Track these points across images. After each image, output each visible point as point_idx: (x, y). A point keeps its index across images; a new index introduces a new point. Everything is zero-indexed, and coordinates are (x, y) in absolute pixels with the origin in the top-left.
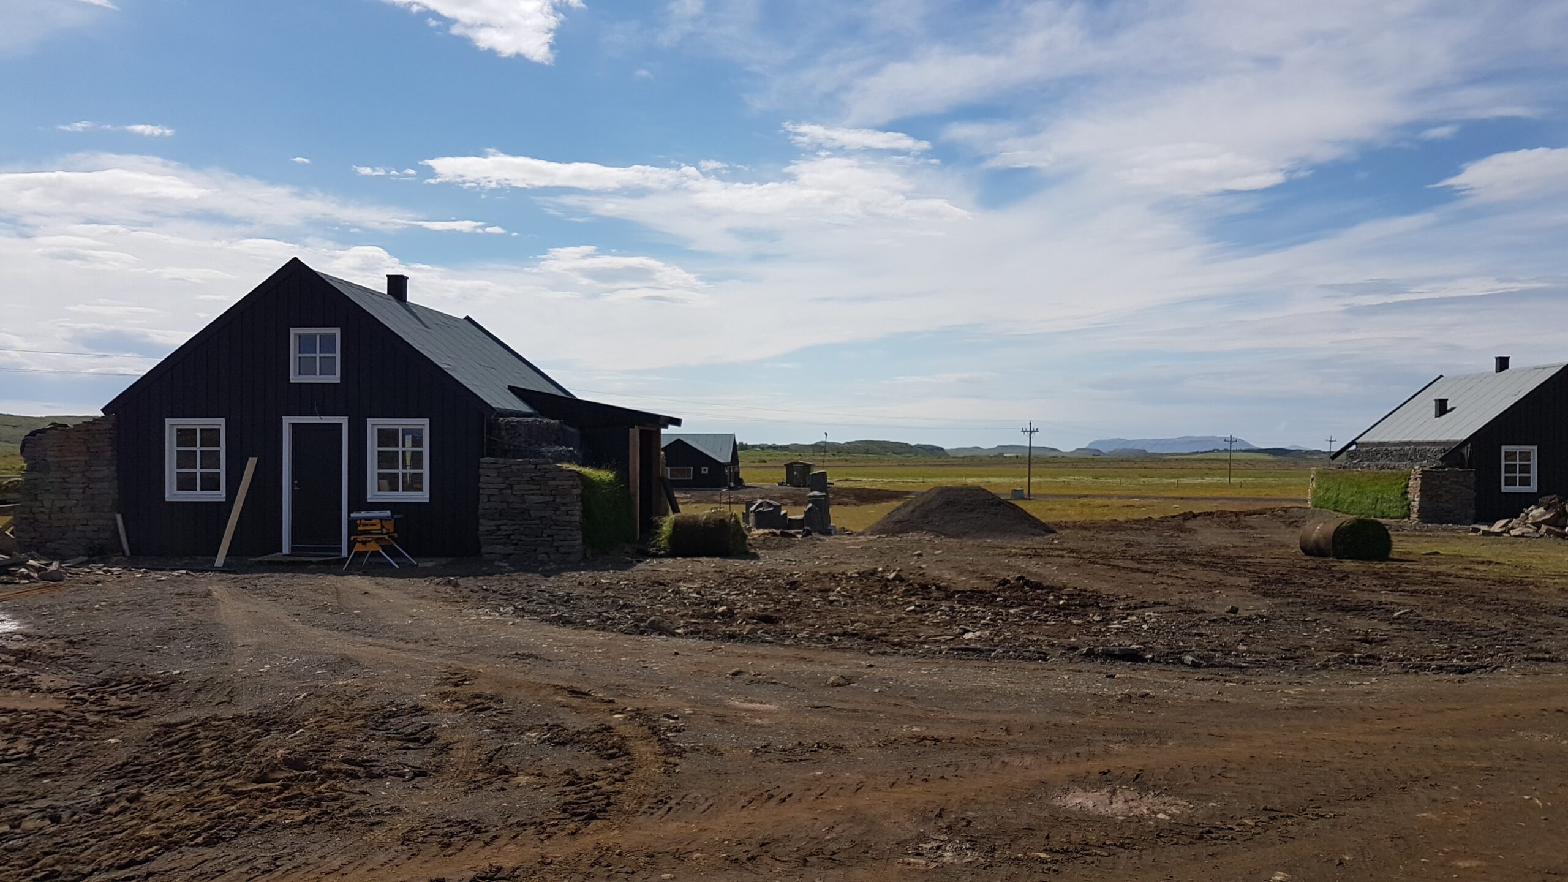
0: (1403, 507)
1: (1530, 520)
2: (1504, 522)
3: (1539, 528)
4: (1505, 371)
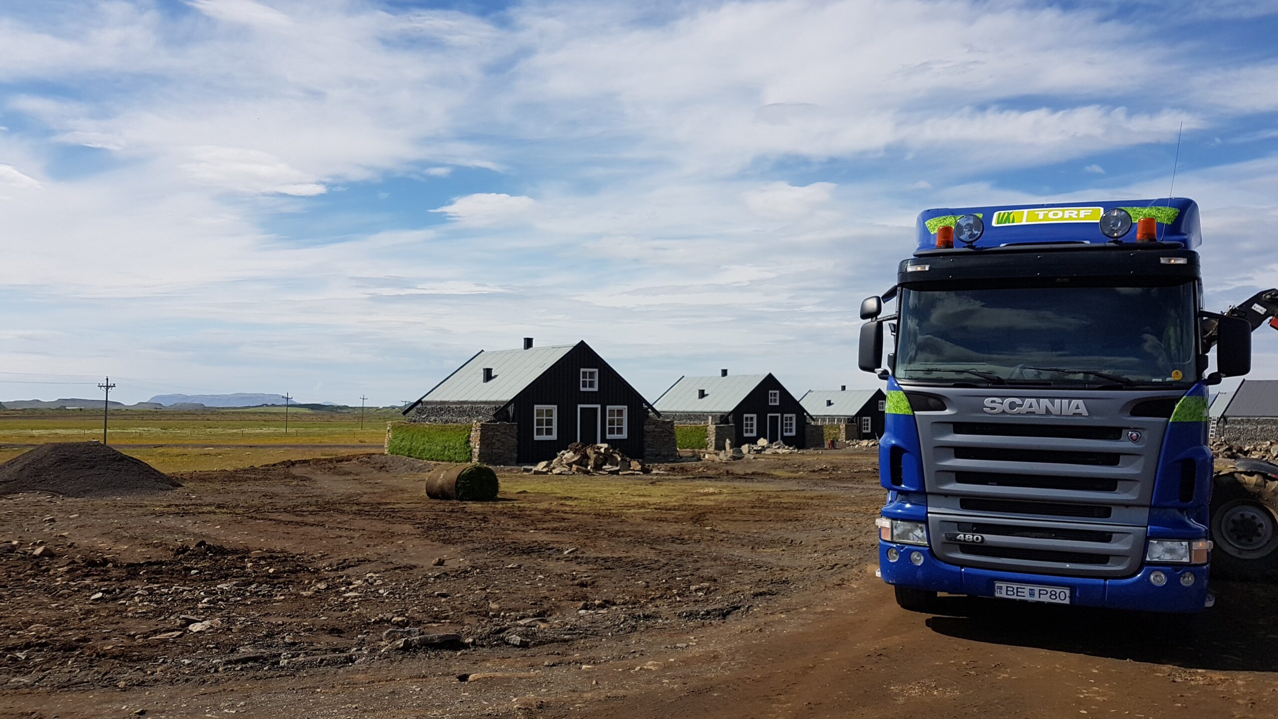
0: (466, 453)
2: (545, 463)
3: (571, 467)
4: (531, 349)
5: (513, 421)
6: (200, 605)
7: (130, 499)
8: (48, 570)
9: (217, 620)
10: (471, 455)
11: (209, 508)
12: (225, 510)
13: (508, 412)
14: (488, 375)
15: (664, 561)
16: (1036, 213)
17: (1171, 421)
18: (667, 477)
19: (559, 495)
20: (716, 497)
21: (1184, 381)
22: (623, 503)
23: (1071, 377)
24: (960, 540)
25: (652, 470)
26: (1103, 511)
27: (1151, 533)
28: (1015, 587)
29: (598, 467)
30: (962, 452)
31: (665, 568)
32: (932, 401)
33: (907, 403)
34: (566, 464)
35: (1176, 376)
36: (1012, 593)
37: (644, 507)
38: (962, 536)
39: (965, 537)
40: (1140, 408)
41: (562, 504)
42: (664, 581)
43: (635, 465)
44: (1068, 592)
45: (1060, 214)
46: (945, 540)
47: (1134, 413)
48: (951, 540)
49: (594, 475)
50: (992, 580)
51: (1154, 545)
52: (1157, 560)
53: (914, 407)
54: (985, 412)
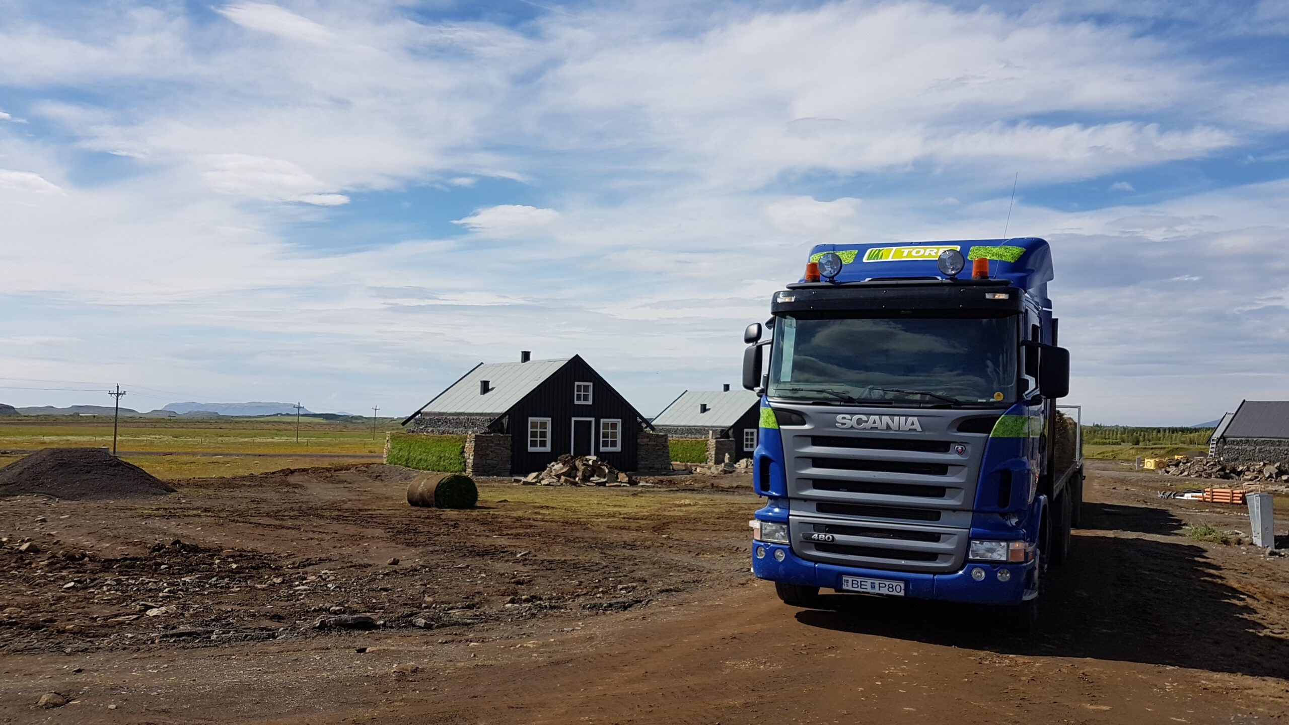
0: (461, 464)
1: (553, 473)
2: (535, 474)
3: (560, 478)
4: (528, 362)
5: (508, 433)
6: (161, 595)
7: (122, 503)
8: (30, 563)
9: (173, 607)
10: (465, 465)
11: (195, 512)
12: (210, 514)
13: (502, 424)
14: (485, 387)
15: (604, 564)
16: (902, 250)
17: (990, 436)
18: (652, 489)
19: (538, 505)
20: (687, 508)
21: (1005, 401)
22: (596, 513)
23: (911, 397)
24: (814, 539)
25: (639, 482)
26: (933, 514)
27: (972, 533)
28: (859, 580)
29: (586, 479)
30: (818, 462)
31: (603, 570)
32: (794, 417)
33: (774, 418)
34: (555, 475)
35: (998, 397)
36: (856, 586)
37: (614, 516)
38: (816, 535)
39: (818, 536)
40: (965, 425)
41: (536, 513)
42: (597, 581)
43: (623, 477)
44: (903, 585)
45: (922, 251)
46: (803, 539)
47: (960, 429)
48: (808, 540)
49: (582, 486)
50: (840, 574)
51: (976, 545)
52: (978, 558)
53: (780, 422)
54: (837, 427)
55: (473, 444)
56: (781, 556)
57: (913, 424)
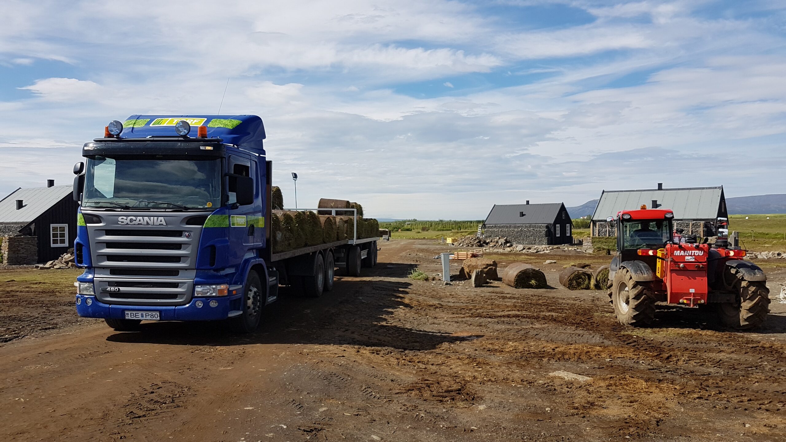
1: (64, 260)
2: (51, 262)
4: (53, 187)
10: (2, 258)
14: (20, 205)
17: (204, 227)
19: (35, 282)
21: (213, 207)
23: (162, 206)
24: (108, 291)
26: (174, 272)
27: (196, 282)
28: (134, 313)
30: (110, 245)
32: (95, 219)
33: (83, 220)
34: (65, 262)
35: (209, 205)
36: (133, 316)
38: (109, 288)
40: (191, 221)
41: (27, 287)
44: (158, 314)
46: (102, 292)
47: (188, 224)
48: (105, 292)
50: (124, 310)
51: (199, 289)
52: (200, 295)
53: (86, 222)
54: (119, 224)
55: (7, 244)
56: (90, 302)
57: (161, 221)
